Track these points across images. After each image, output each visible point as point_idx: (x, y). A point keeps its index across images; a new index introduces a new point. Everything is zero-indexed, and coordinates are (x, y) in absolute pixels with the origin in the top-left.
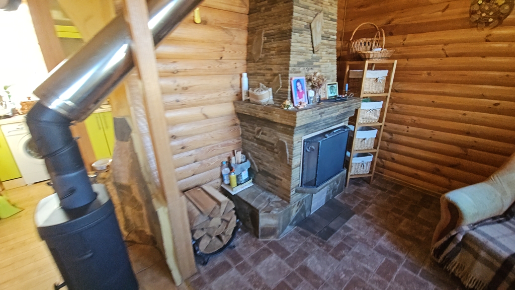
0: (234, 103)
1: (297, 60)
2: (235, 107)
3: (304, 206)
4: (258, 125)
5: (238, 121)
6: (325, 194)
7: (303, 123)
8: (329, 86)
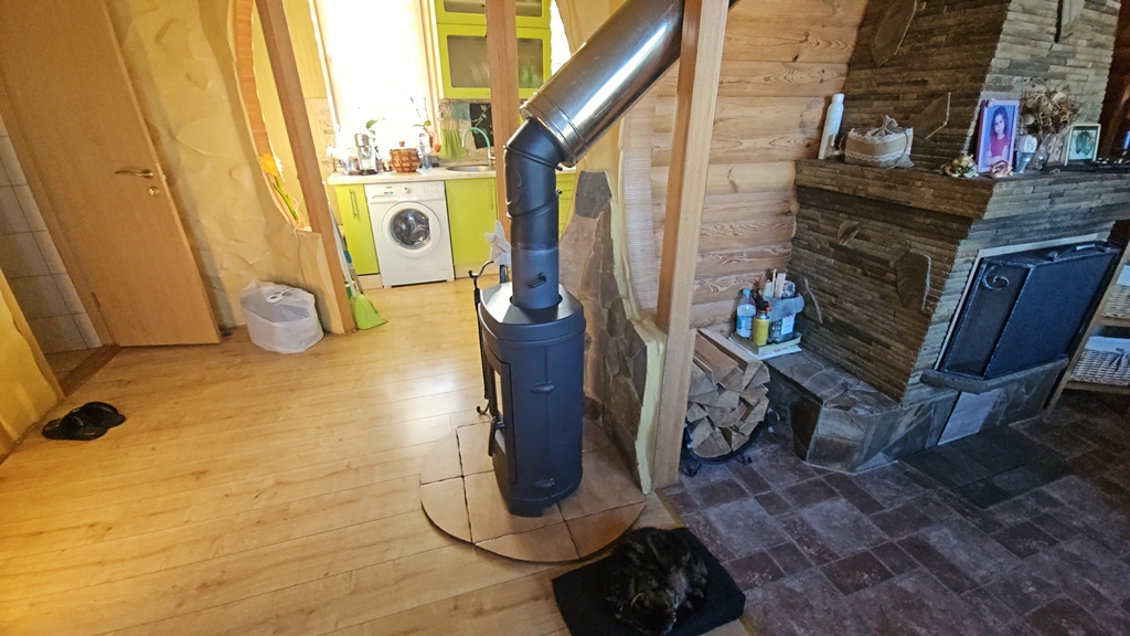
0: (797, 163)
1: (1009, 55)
2: (798, 172)
3: (930, 418)
4: (850, 216)
5: (794, 207)
6: (988, 409)
7: (1002, 213)
8: (1076, 133)
